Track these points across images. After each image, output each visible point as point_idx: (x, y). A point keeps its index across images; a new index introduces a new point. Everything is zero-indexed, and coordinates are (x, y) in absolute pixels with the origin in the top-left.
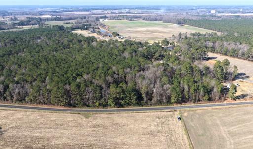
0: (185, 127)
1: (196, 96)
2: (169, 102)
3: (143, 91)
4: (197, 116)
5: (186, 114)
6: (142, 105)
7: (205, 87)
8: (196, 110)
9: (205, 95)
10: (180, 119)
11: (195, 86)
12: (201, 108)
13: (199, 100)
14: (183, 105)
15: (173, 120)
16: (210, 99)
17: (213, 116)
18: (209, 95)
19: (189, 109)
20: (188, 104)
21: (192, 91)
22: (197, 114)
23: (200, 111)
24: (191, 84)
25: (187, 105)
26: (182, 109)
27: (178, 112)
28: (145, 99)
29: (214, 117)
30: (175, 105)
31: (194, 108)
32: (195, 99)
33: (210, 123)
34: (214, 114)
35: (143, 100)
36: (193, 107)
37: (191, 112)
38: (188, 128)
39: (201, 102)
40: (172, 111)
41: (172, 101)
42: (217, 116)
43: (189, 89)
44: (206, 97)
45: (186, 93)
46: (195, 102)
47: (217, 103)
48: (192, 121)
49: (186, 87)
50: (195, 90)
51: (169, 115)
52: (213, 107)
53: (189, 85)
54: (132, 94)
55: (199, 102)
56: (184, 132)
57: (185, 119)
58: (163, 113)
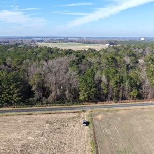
0: (92, 138)
1: (118, 91)
2: (76, 99)
3: (34, 81)
4: (119, 119)
5: (100, 117)
6: (31, 104)
7: (132, 79)
8: (117, 111)
9: (132, 90)
10: (87, 123)
11: (117, 78)
12: (126, 108)
13: (123, 98)
14: (99, 104)
15: (74, 126)
16: (140, 97)
17: (146, 118)
18: (138, 90)
19: (106, 109)
20: (106, 104)
21: (112, 83)
22: (120, 116)
23: (124, 111)
24: (110, 75)
25: (104, 104)
26: (95, 110)
27: (87, 113)
28: (37, 95)
29: (146, 120)
30: (86, 105)
31: (115, 109)
32: (117, 97)
33: (140, 129)
34: (148, 116)
35: (33, 96)
36: (113, 106)
37: (109, 114)
38: (98, 139)
39: (126, 101)
40: (78, 112)
41: (81, 97)
42: (151, 119)
43: (108, 81)
44: (134, 93)
45: (102, 86)
46: (117, 100)
47: (150, 102)
48: (109, 126)
49: (104, 79)
50: (117, 82)
51: (70, 118)
52: (146, 107)
53: (108, 76)
54: (13, 86)
55: (124, 101)
56: (89, 147)
57: (96, 123)
58: (61, 116)
